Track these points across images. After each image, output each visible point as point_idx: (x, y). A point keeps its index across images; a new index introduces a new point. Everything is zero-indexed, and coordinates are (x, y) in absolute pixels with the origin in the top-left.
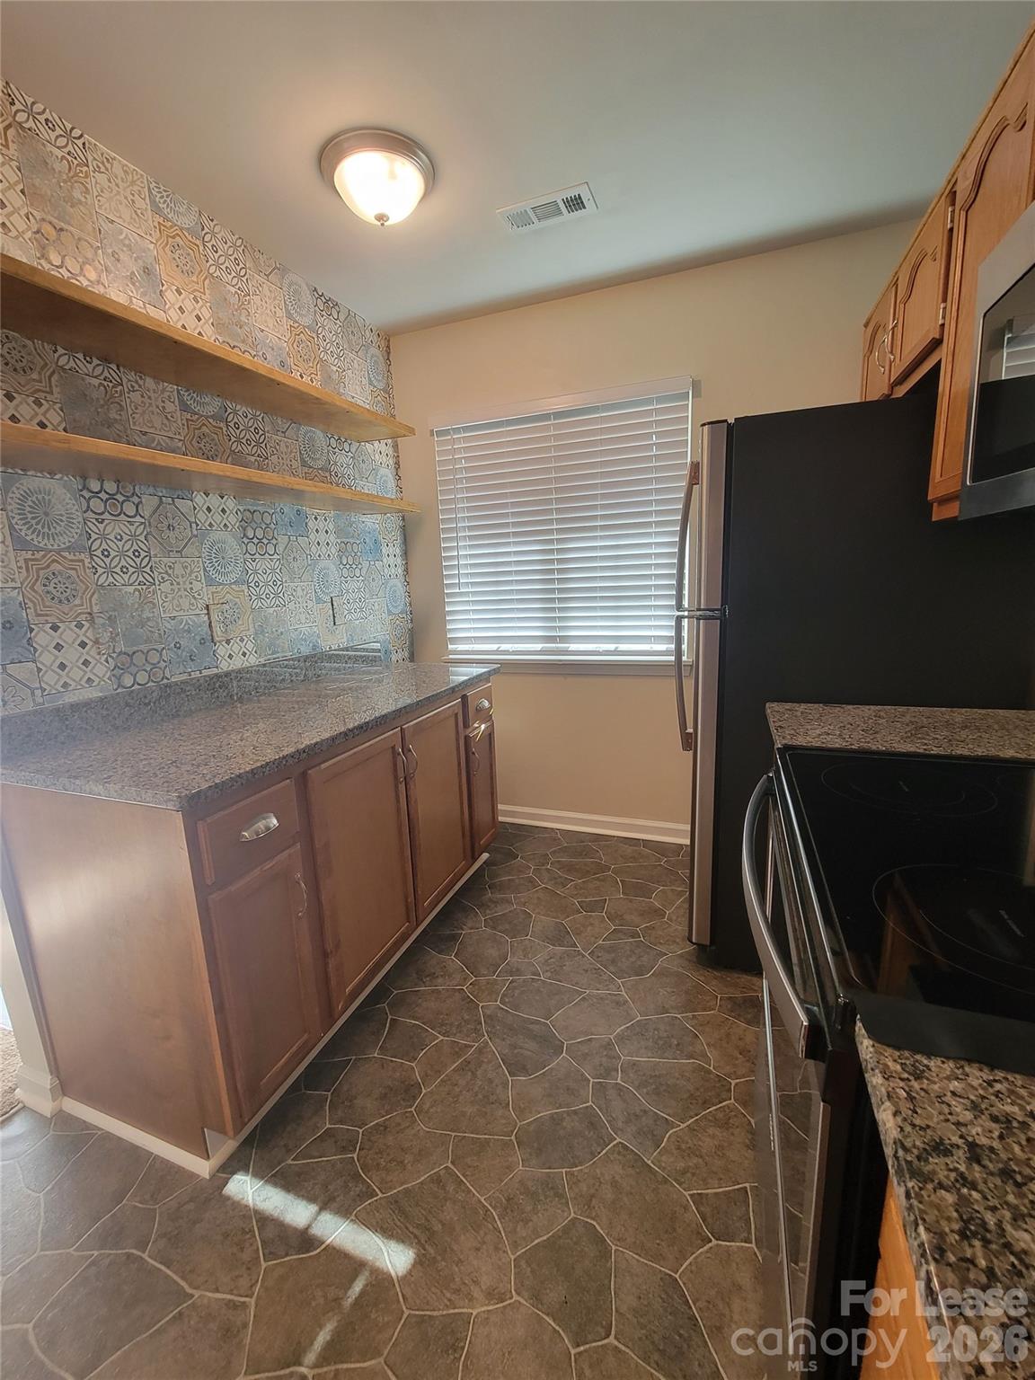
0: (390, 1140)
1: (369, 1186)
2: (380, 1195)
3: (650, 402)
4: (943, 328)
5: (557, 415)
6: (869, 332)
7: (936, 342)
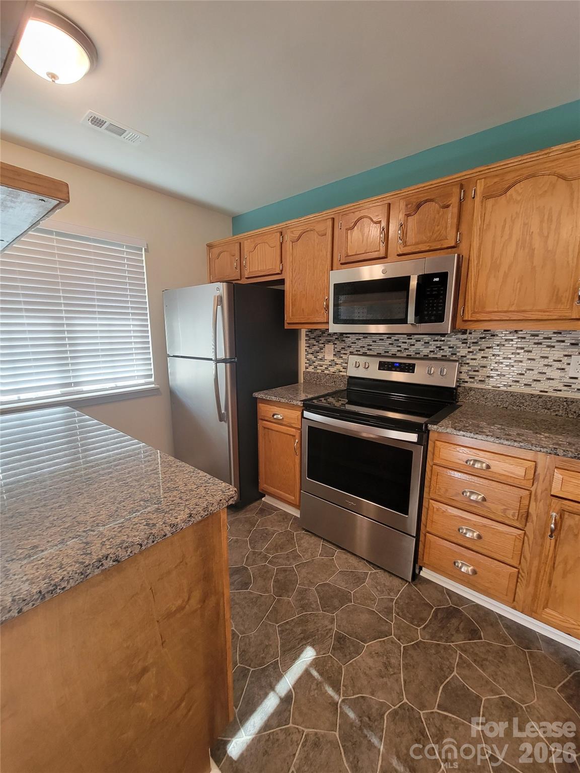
0: (252, 650)
1: (272, 664)
2: (279, 658)
3: (122, 246)
4: (282, 271)
5: (58, 234)
6: (216, 251)
7: (278, 274)
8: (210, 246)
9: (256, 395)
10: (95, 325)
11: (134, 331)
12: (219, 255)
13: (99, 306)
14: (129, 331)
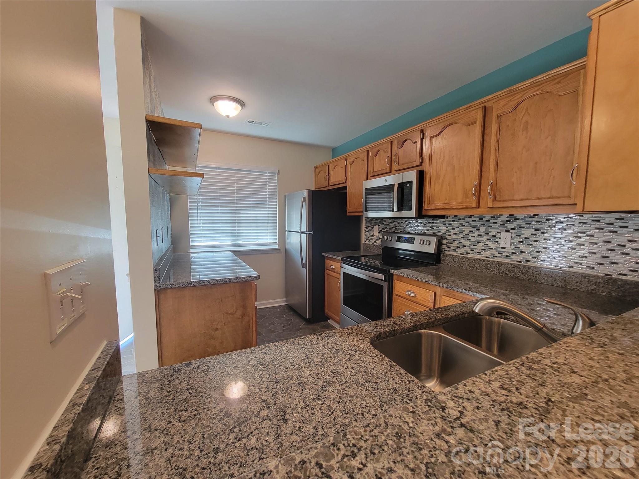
3: (266, 173)
4: (346, 181)
5: (237, 170)
6: (318, 170)
7: (344, 183)
8: (316, 168)
9: (324, 254)
10: (250, 213)
11: (269, 217)
12: (319, 172)
13: (252, 204)
14: (267, 217)
